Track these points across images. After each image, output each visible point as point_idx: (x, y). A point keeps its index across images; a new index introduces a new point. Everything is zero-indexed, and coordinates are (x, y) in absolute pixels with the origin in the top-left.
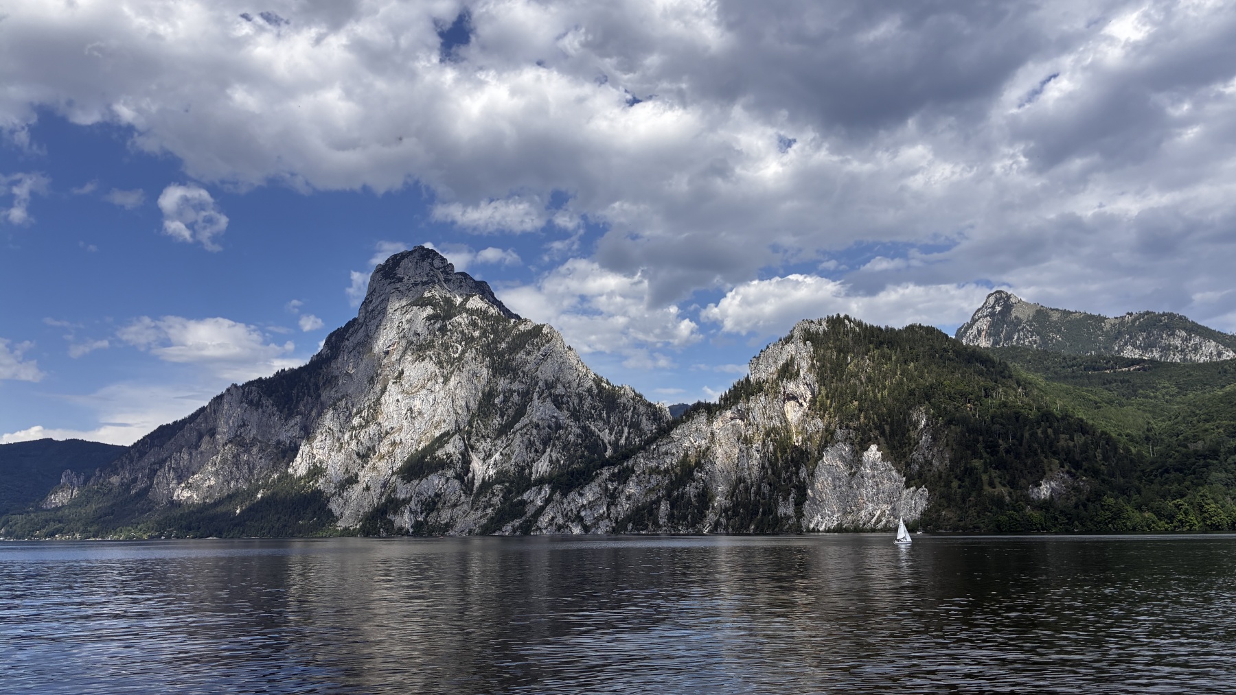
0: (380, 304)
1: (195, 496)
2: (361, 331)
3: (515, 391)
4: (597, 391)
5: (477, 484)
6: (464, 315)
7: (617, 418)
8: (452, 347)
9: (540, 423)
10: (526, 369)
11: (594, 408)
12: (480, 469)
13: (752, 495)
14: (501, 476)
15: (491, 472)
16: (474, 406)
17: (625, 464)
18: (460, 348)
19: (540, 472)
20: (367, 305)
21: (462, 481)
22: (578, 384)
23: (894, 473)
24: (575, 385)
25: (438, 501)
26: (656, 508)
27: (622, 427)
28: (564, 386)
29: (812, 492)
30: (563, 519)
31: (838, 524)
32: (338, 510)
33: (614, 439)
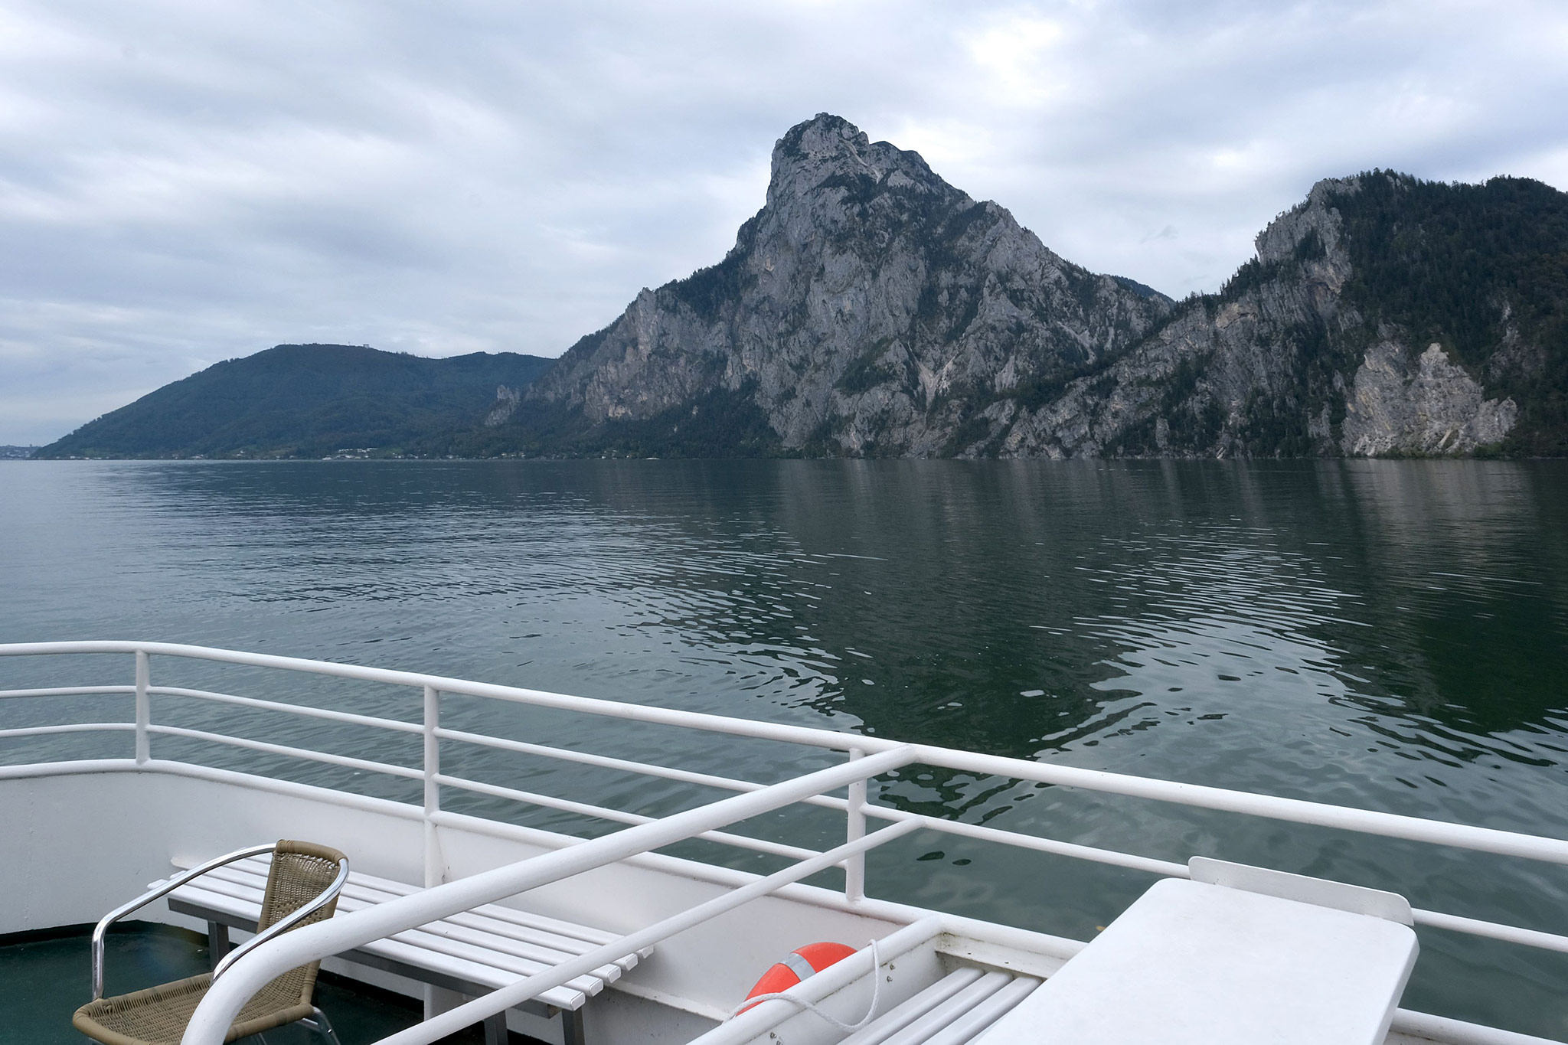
0: (788, 187)
1: (630, 413)
2: (773, 220)
3: (961, 287)
4: (1067, 283)
5: (930, 398)
6: (886, 195)
7: (1098, 317)
8: (877, 235)
9: (997, 325)
10: (972, 259)
11: (1066, 304)
12: (931, 382)
13: (1275, 411)
14: (957, 388)
15: (945, 384)
16: (913, 305)
17: (1105, 374)
18: (887, 236)
19: (1005, 385)
20: (774, 190)
21: (912, 396)
22: (1042, 275)
23: (1467, 380)
24: (1037, 276)
25: (888, 418)
26: (1152, 428)
27: (1107, 328)
28: (1023, 279)
29: (1354, 406)
30: (1036, 440)
31: (1392, 447)
32: (780, 428)
33: (1097, 343)
